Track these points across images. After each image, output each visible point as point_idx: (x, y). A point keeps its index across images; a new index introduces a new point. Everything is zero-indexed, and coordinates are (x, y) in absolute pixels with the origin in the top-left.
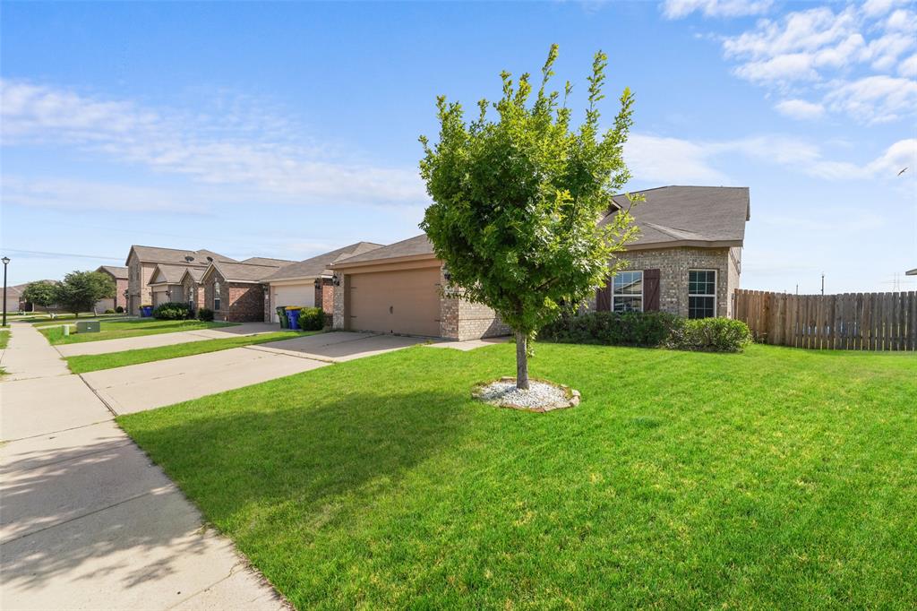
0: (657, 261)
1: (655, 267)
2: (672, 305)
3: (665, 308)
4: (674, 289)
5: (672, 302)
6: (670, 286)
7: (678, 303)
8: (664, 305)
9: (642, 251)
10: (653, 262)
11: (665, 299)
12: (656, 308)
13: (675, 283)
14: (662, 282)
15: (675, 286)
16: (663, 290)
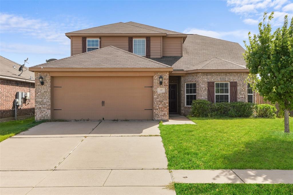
0: (236, 78)
1: (235, 81)
2: (242, 99)
3: (240, 100)
4: (243, 91)
5: (242, 97)
6: (241, 90)
7: (245, 98)
8: (239, 99)
9: (229, 73)
10: (234, 78)
11: (239, 96)
12: (236, 100)
13: (243, 88)
14: (238, 88)
15: (244, 90)
16: (238, 92)
